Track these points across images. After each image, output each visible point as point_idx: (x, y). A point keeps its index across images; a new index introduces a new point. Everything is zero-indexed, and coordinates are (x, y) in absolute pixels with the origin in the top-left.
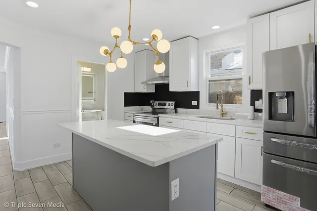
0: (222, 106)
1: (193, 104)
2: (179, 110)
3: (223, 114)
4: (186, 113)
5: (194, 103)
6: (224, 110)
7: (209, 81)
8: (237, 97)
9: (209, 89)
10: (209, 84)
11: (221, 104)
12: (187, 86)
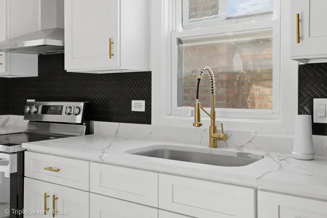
0: (213, 116)
1: (133, 109)
2: (97, 125)
3: (217, 139)
4: (116, 136)
5: (138, 106)
6: (219, 128)
7: (180, 41)
8: (256, 90)
9: (180, 65)
10: (180, 51)
11: (208, 110)
12: (111, 55)
